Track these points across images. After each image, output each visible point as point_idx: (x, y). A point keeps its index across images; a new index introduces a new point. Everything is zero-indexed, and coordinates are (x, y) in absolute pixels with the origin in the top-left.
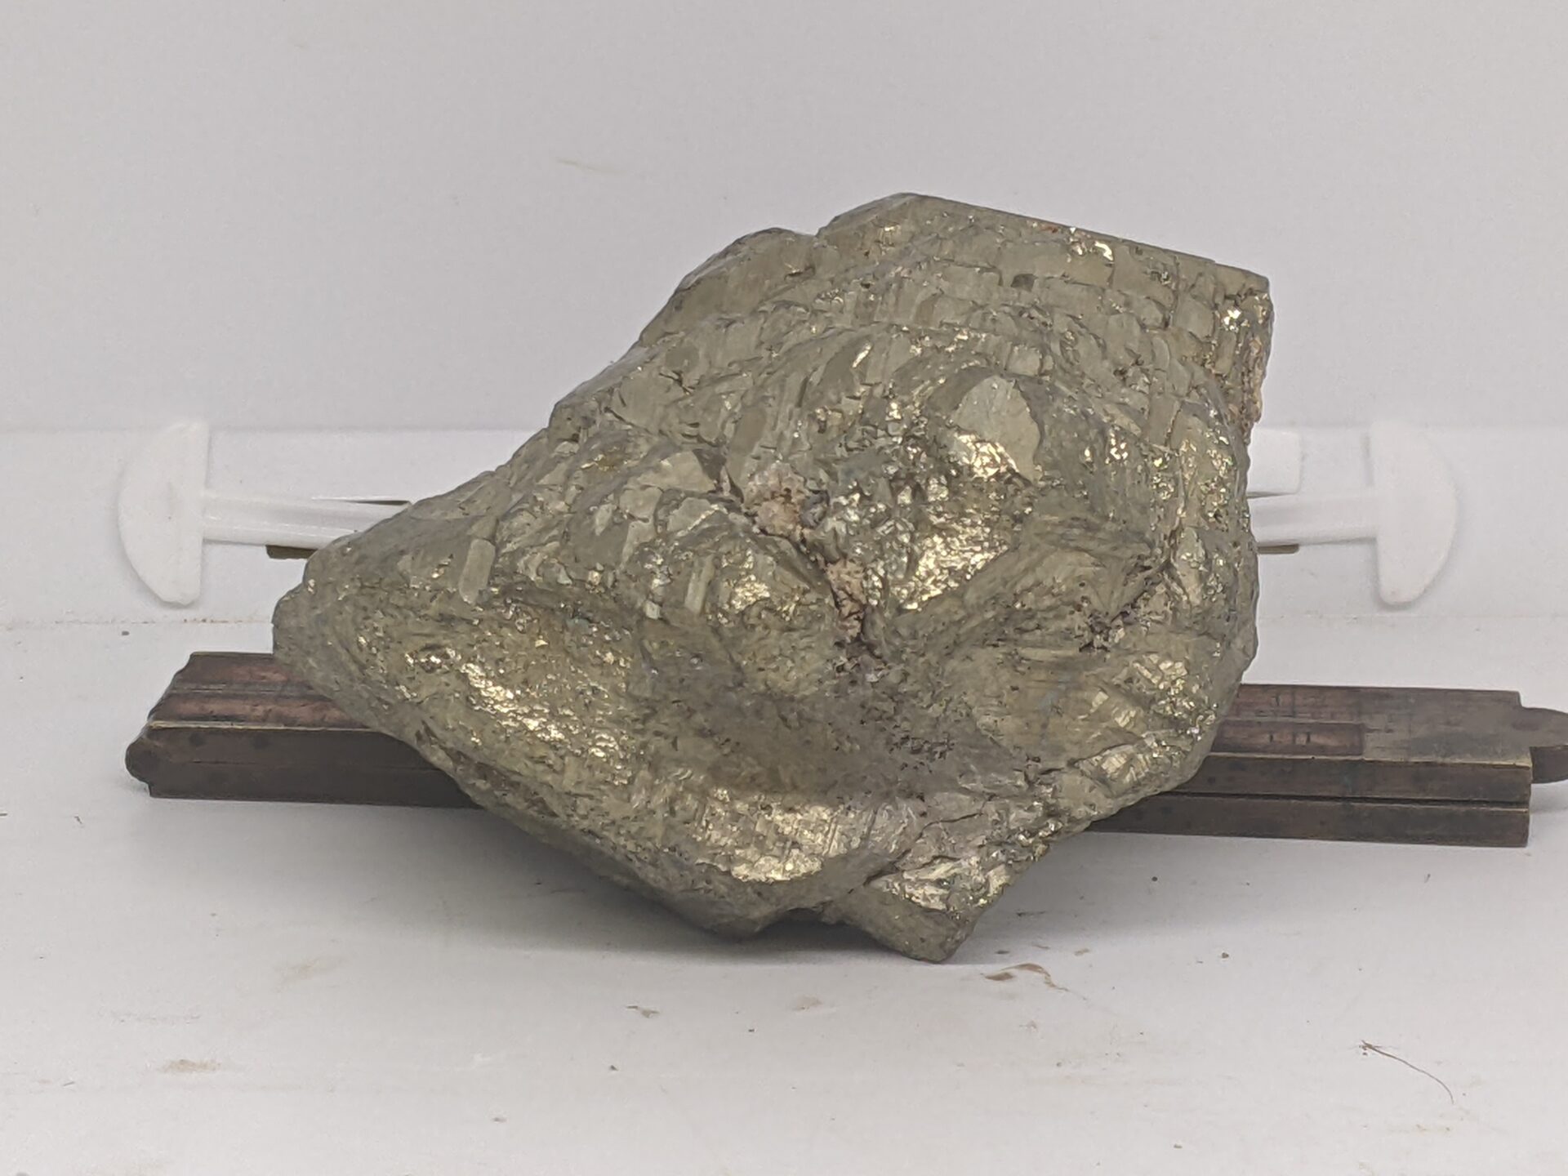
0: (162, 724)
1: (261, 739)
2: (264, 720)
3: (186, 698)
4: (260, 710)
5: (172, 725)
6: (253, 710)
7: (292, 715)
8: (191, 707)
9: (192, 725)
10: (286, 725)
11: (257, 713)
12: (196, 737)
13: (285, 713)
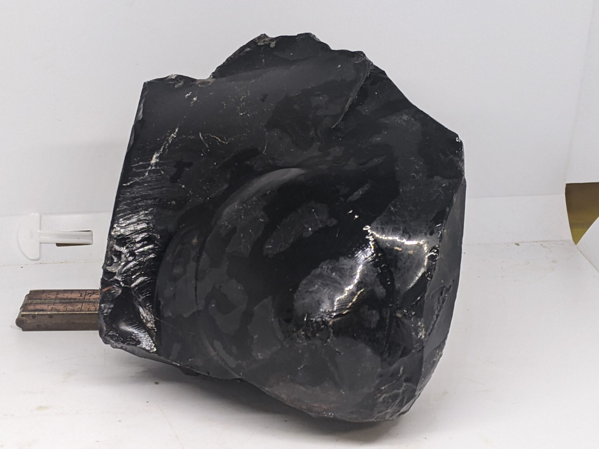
0: (25, 313)
1: (51, 316)
2: (51, 311)
3: (31, 304)
4: (50, 307)
5: (27, 313)
6: (48, 308)
7: (58, 309)
8: (32, 307)
9: (33, 313)
10: (57, 312)
11: (49, 309)
12: (34, 316)
13: (56, 308)
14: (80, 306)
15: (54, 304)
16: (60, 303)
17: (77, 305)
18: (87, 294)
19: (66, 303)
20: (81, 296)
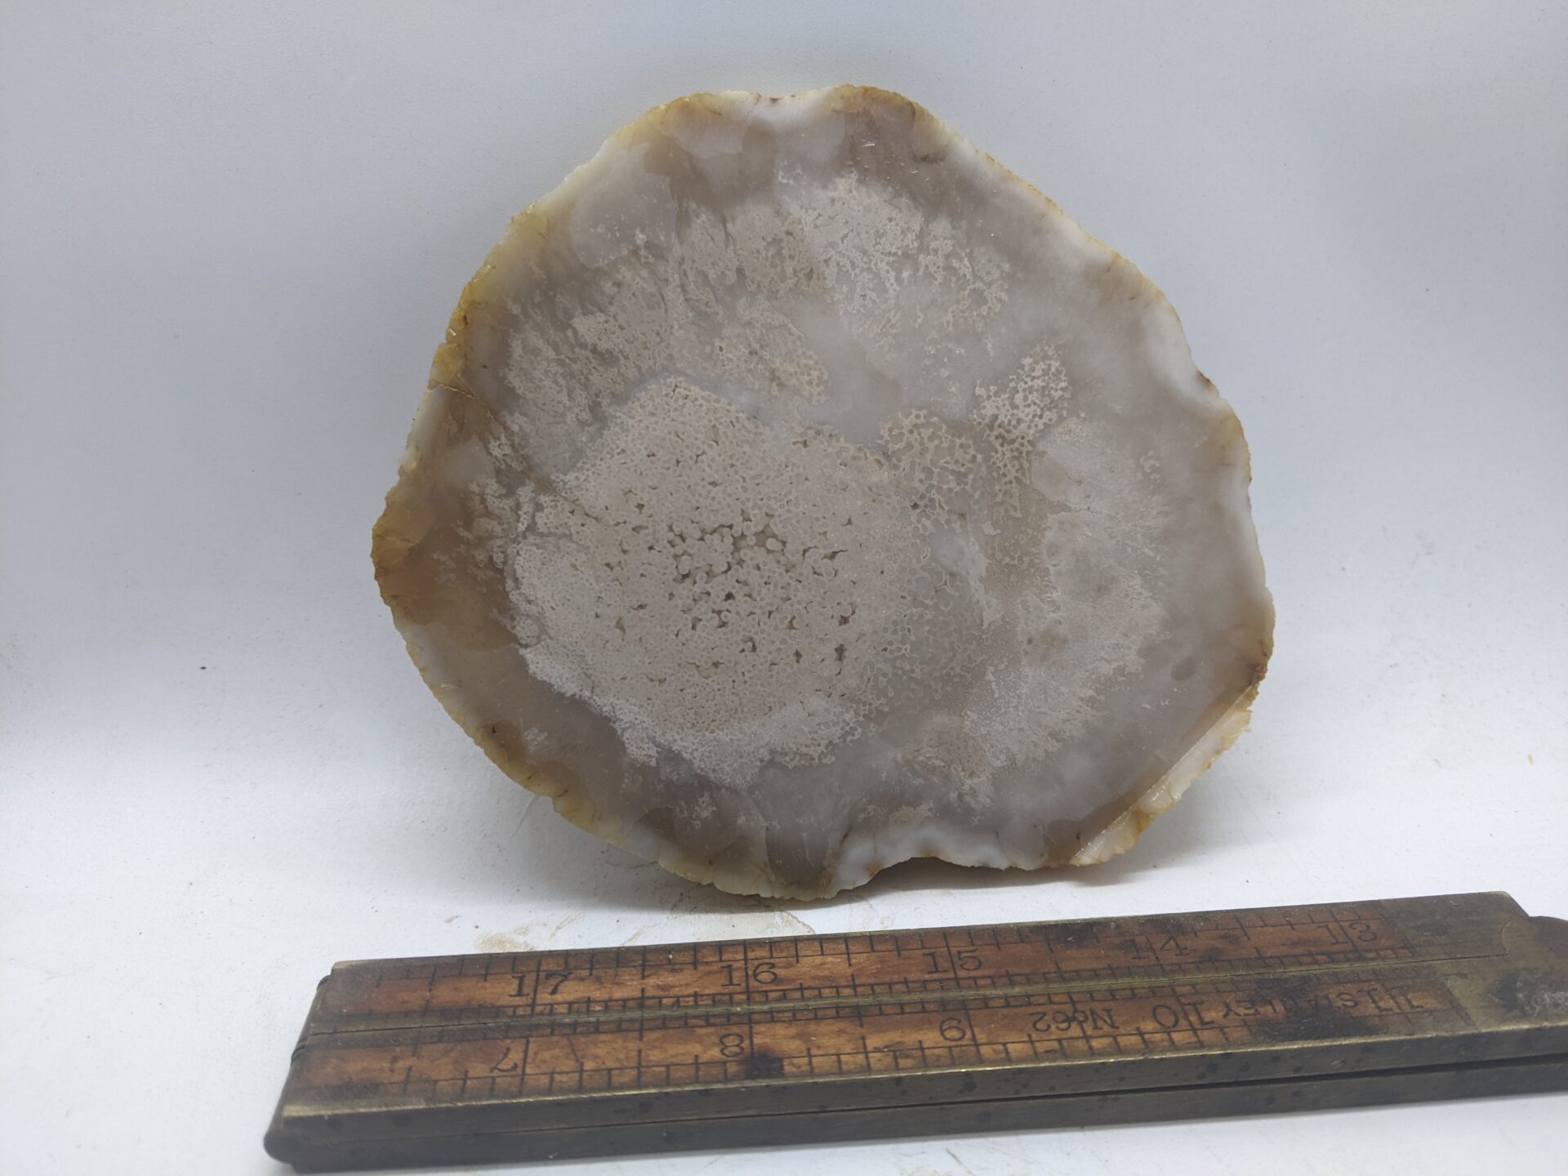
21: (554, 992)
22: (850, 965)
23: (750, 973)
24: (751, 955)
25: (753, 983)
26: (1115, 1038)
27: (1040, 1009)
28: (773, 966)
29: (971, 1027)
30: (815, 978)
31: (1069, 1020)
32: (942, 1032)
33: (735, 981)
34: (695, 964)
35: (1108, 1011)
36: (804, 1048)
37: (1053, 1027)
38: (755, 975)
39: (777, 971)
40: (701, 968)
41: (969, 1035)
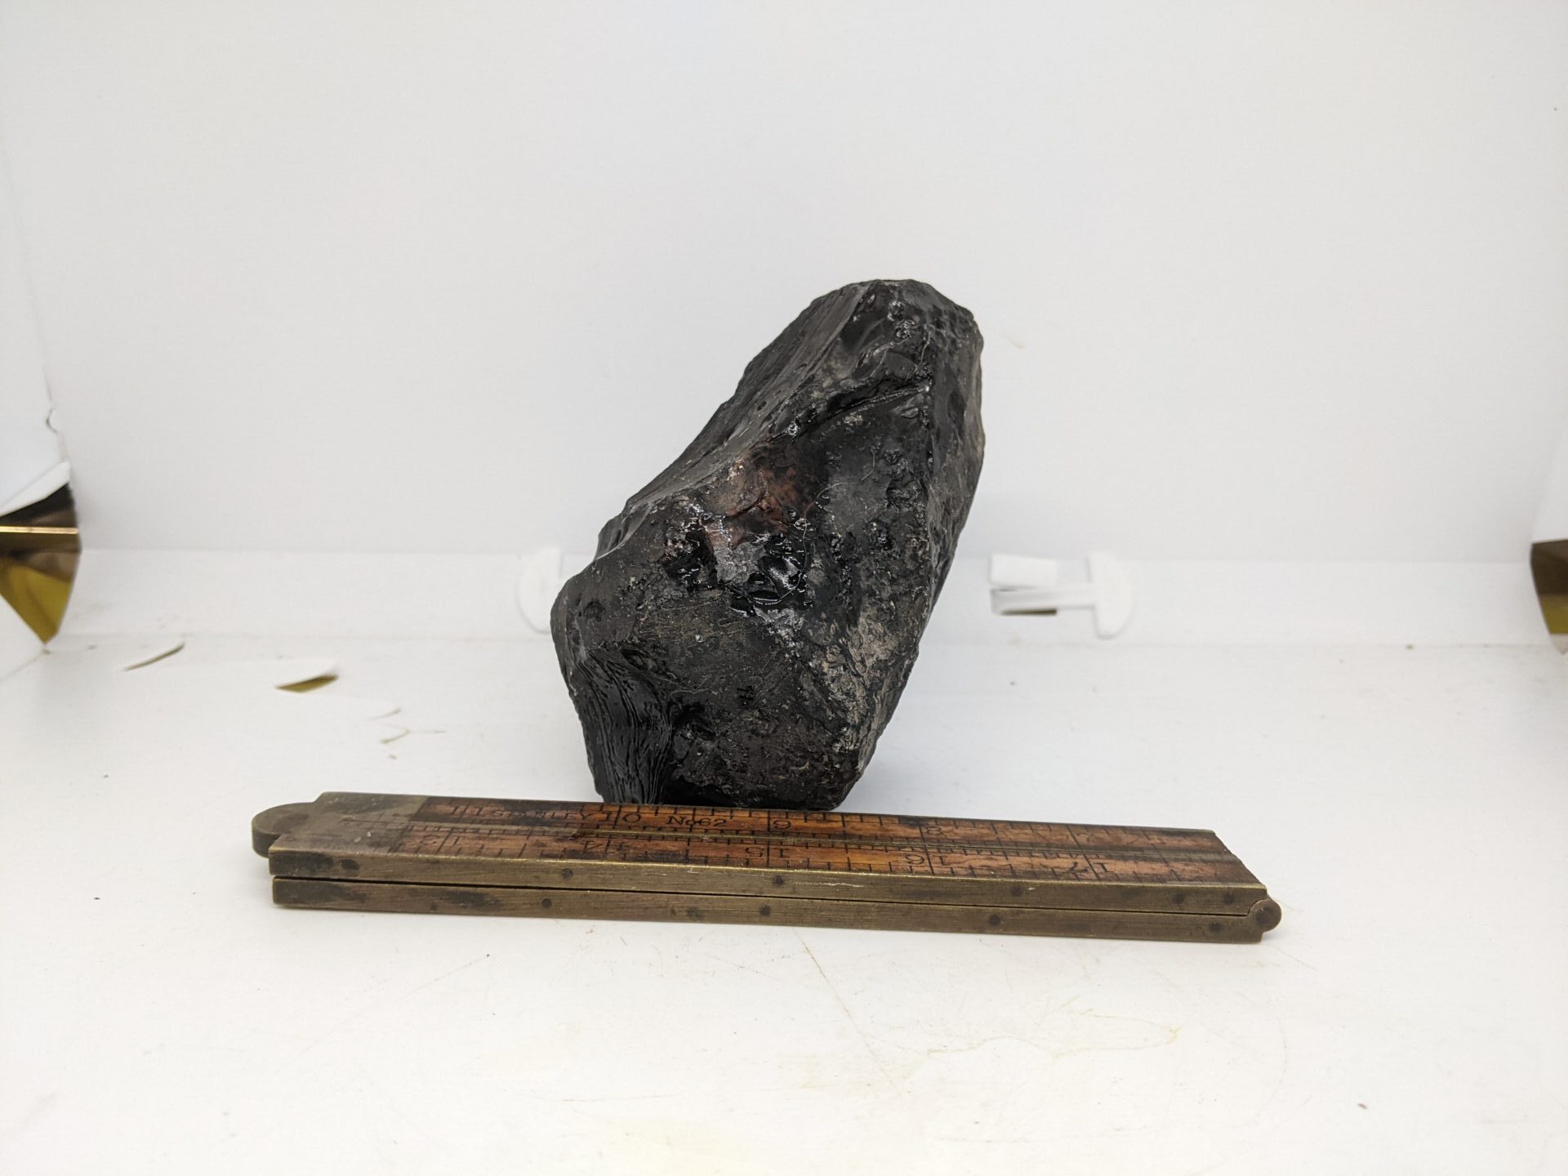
13: (1136, 837)
14: (1078, 838)
15: (1155, 848)
16: (1141, 849)
17: (1088, 840)
18: (1089, 870)
19: (1126, 848)
20: (1102, 865)
21: (1076, 864)
22: (848, 859)
23: (927, 861)
24: (929, 869)
25: (924, 856)
26: (675, 813)
27: (716, 827)
28: (910, 863)
29: (769, 824)
30: (876, 854)
31: (700, 822)
32: (789, 823)
33: (938, 858)
34: (971, 868)
35: (670, 822)
36: (885, 826)
37: (713, 819)
38: (923, 859)
39: (905, 859)
40: (966, 865)
41: (772, 822)
